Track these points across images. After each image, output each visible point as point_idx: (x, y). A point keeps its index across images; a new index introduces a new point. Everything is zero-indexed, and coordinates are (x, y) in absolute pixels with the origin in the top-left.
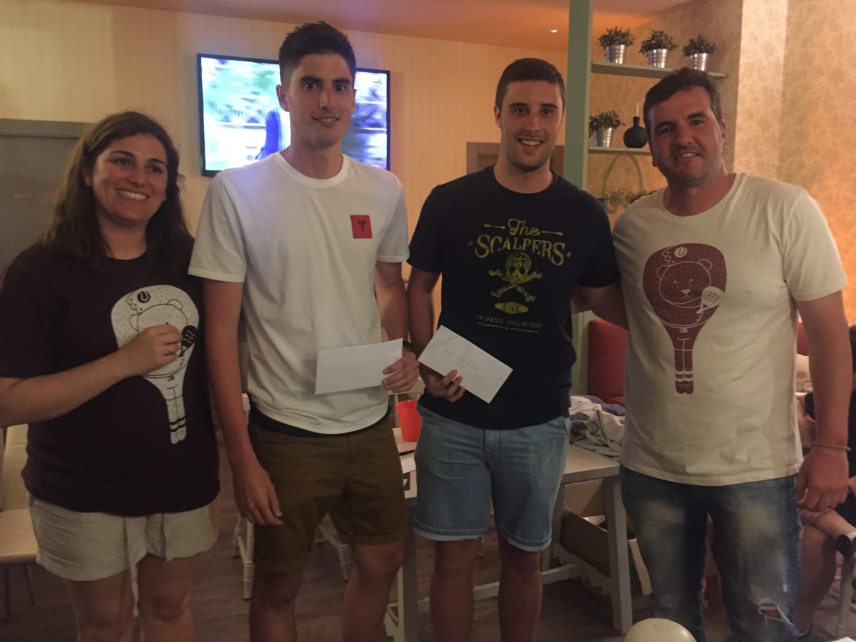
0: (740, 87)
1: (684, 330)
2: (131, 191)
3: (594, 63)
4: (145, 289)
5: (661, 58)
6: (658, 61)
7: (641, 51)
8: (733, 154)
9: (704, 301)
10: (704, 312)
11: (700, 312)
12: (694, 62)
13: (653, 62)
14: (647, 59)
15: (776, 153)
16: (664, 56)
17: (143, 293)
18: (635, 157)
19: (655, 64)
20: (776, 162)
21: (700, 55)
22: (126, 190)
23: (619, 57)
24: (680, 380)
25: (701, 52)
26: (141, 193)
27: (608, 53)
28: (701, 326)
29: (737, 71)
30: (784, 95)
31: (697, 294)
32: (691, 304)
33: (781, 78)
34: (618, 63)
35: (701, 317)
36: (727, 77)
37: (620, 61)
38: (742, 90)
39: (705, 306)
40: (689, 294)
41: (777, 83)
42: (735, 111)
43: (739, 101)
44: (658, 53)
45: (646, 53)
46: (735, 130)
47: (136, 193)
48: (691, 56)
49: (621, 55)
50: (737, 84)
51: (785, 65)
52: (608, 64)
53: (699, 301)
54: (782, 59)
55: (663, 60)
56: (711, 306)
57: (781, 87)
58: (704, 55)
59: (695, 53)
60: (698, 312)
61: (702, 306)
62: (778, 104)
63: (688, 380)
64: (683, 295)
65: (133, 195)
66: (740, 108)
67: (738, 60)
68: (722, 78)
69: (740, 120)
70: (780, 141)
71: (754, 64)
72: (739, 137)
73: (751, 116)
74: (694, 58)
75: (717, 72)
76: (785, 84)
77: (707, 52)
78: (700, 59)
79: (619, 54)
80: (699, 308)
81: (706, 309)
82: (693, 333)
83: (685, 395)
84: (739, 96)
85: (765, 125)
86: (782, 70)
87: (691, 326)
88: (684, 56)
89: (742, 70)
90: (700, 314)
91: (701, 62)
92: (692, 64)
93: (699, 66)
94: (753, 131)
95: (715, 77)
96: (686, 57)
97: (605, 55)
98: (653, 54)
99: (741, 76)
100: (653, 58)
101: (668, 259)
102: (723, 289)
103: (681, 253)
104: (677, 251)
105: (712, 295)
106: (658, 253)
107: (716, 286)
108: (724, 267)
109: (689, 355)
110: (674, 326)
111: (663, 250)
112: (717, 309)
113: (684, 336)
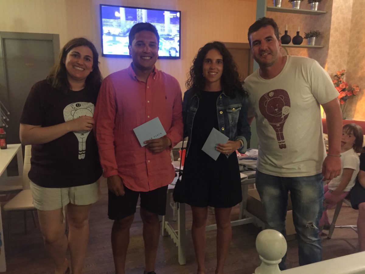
0: (332, 17)
1: (278, 125)
2: (78, 67)
3: (268, 7)
4: (79, 103)
5: (298, 5)
6: (296, 6)
7: (289, 2)
8: (328, 47)
9: (283, 113)
10: (284, 117)
11: (283, 117)
12: (312, 6)
13: (294, 6)
14: (292, 5)
15: (347, 46)
16: (299, 3)
17: (78, 104)
18: (286, 48)
19: (295, 7)
20: (348, 50)
21: (315, 3)
22: (77, 66)
23: (279, 4)
24: (281, 144)
25: (315, 2)
26: (81, 68)
27: (274, 2)
28: (284, 122)
29: (331, 10)
30: (352, 21)
31: (280, 110)
32: (279, 115)
33: (351, 13)
34: (279, 7)
35: (283, 119)
36: (327, 12)
37: (279, 6)
38: (333, 18)
39: (284, 115)
40: (278, 110)
41: (349, 16)
42: (330, 28)
43: (332, 23)
44: (296, 3)
45: (291, 3)
46: (329, 36)
47: (79, 67)
48: (311, 4)
49: (280, 3)
50: (331, 16)
51: (353, 8)
52: (274, 7)
53: (281, 113)
54: (351, 5)
55: (299, 5)
56: (286, 114)
57: (350, 17)
58: (317, 3)
59: (313, 2)
60: (282, 117)
61: (283, 115)
62: (349, 25)
63: (284, 143)
64: (276, 111)
65: (78, 68)
66: (332, 27)
67: (332, 5)
68: (325, 13)
69: (332, 32)
70: (350, 41)
71: (339, 7)
72: (331, 39)
73: (337, 30)
74: (313, 5)
75: (323, 11)
76: (353, 16)
77: (318, 2)
78: (315, 5)
79: (279, 3)
80: (282, 116)
81: (284, 116)
82: (282, 126)
83: (283, 149)
84: (332, 21)
85: (343, 34)
86: (351, 10)
87: (280, 123)
88: (308, 3)
89: (333, 10)
90: (283, 118)
91: (316, 6)
92: (312, 7)
93: (315, 8)
94: (337, 37)
95: (322, 13)
96: (309, 4)
97: (273, 3)
98: (294, 3)
99: (333, 13)
100: (294, 5)
101: (267, 98)
102: (290, 106)
103: (272, 94)
104: (270, 93)
105: (286, 109)
106: (263, 96)
107: (287, 106)
108: (288, 97)
109: (282, 135)
110: (274, 124)
111: (264, 95)
112: (289, 115)
113: (278, 127)
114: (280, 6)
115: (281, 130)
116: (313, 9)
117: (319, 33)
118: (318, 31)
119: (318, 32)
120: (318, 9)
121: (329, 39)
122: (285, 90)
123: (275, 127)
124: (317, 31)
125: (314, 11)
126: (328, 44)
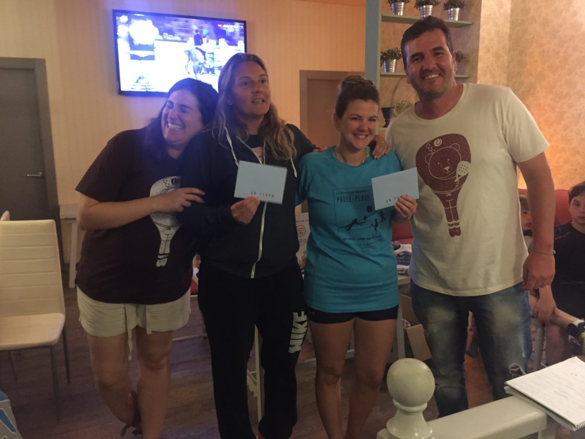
0: (481, 30)
1: (449, 194)
3: (384, 15)
5: (428, 11)
7: (415, 7)
8: (477, 76)
9: (458, 173)
10: (460, 180)
11: (457, 180)
12: (451, 14)
13: (423, 14)
14: (419, 12)
15: (505, 76)
16: (430, 10)
17: (175, 179)
21: (455, 9)
23: (400, 11)
24: (452, 228)
25: (455, 7)
27: (393, 8)
28: (459, 190)
29: (479, 20)
30: (510, 36)
31: (454, 168)
32: (450, 177)
33: (508, 25)
34: (400, 15)
36: (473, 24)
38: (483, 33)
39: (459, 176)
40: (449, 170)
41: (506, 29)
42: (478, 47)
43: (481, 40)
44: (426, 8)
45: (419, 8)
46: (477, 61)
48: (449, 10)
49: (402, 10)
50: (479, 29)
51: (511, 16)
52: (393, 15)
53: (456, 173)
54: (509, 12)
55: (430, 12)
56: (463, 175)
57: (508, 31)
58: (458, 10)
59: (451, 8)
61: (457, 176)
62: (507, 43)
63: (457, 227)
64: (446, 171)
66: (481, 46)
67: (479, 12)
68: (469, 25)
69: (481, 53)
70: (508, 67)
71: (490, 15)
72: (481, 65)
73: (488, 51)
74: (451, 11)
75: (466, 20)
76: (512, 28)
77: (459, 7)
78: (454, 11)
79: (400, 8)
80: (456, 178)
81: (460, 178)
82: (455, 195)
83: (456, 237)
84: (480, 37)
85: (497, 56)
86: (509, 19)
87: (452, 191)
88: (444, 10)
89: (482, 19)
90: (457, 182)
91: (456, 14)
92: (450, 16)
93: (454, 16)
94: (490, 61)
95: (464, 24)
96: (446, 11)
97: (391, 9)
98: (423, 8)
99: (481, 23)
100: (423, 12)
101: (430, 149)
102: (470, 161)
103: (438, 143)
104: (436, 142)
105: (463, 167)
106: (424, 147)
107: (465, 160)
108: (468, 146)
109: (455, 210)
110: (442, 193)
111: (426, 144)
112: (468, 176)
113: (449, 198)
114: (402, 14)
115: (454, 203)
116: (452, 18)
117: (462, 55)
118: (460, 52)
119: (460, 54)
120: (459, 19)
121: (477, 65)
122: (462, 135)
123: (443, 198)
124: (458, 52)
125: (453, 22)
126: (476, 72)
